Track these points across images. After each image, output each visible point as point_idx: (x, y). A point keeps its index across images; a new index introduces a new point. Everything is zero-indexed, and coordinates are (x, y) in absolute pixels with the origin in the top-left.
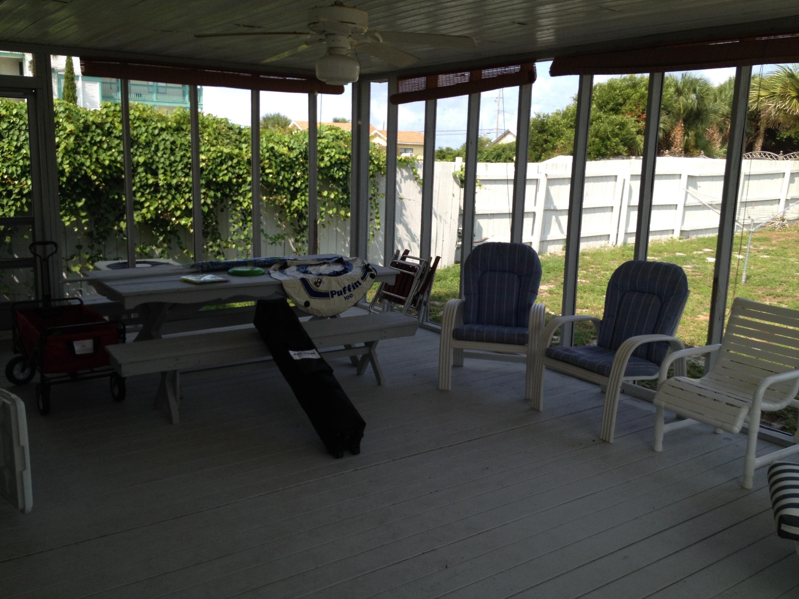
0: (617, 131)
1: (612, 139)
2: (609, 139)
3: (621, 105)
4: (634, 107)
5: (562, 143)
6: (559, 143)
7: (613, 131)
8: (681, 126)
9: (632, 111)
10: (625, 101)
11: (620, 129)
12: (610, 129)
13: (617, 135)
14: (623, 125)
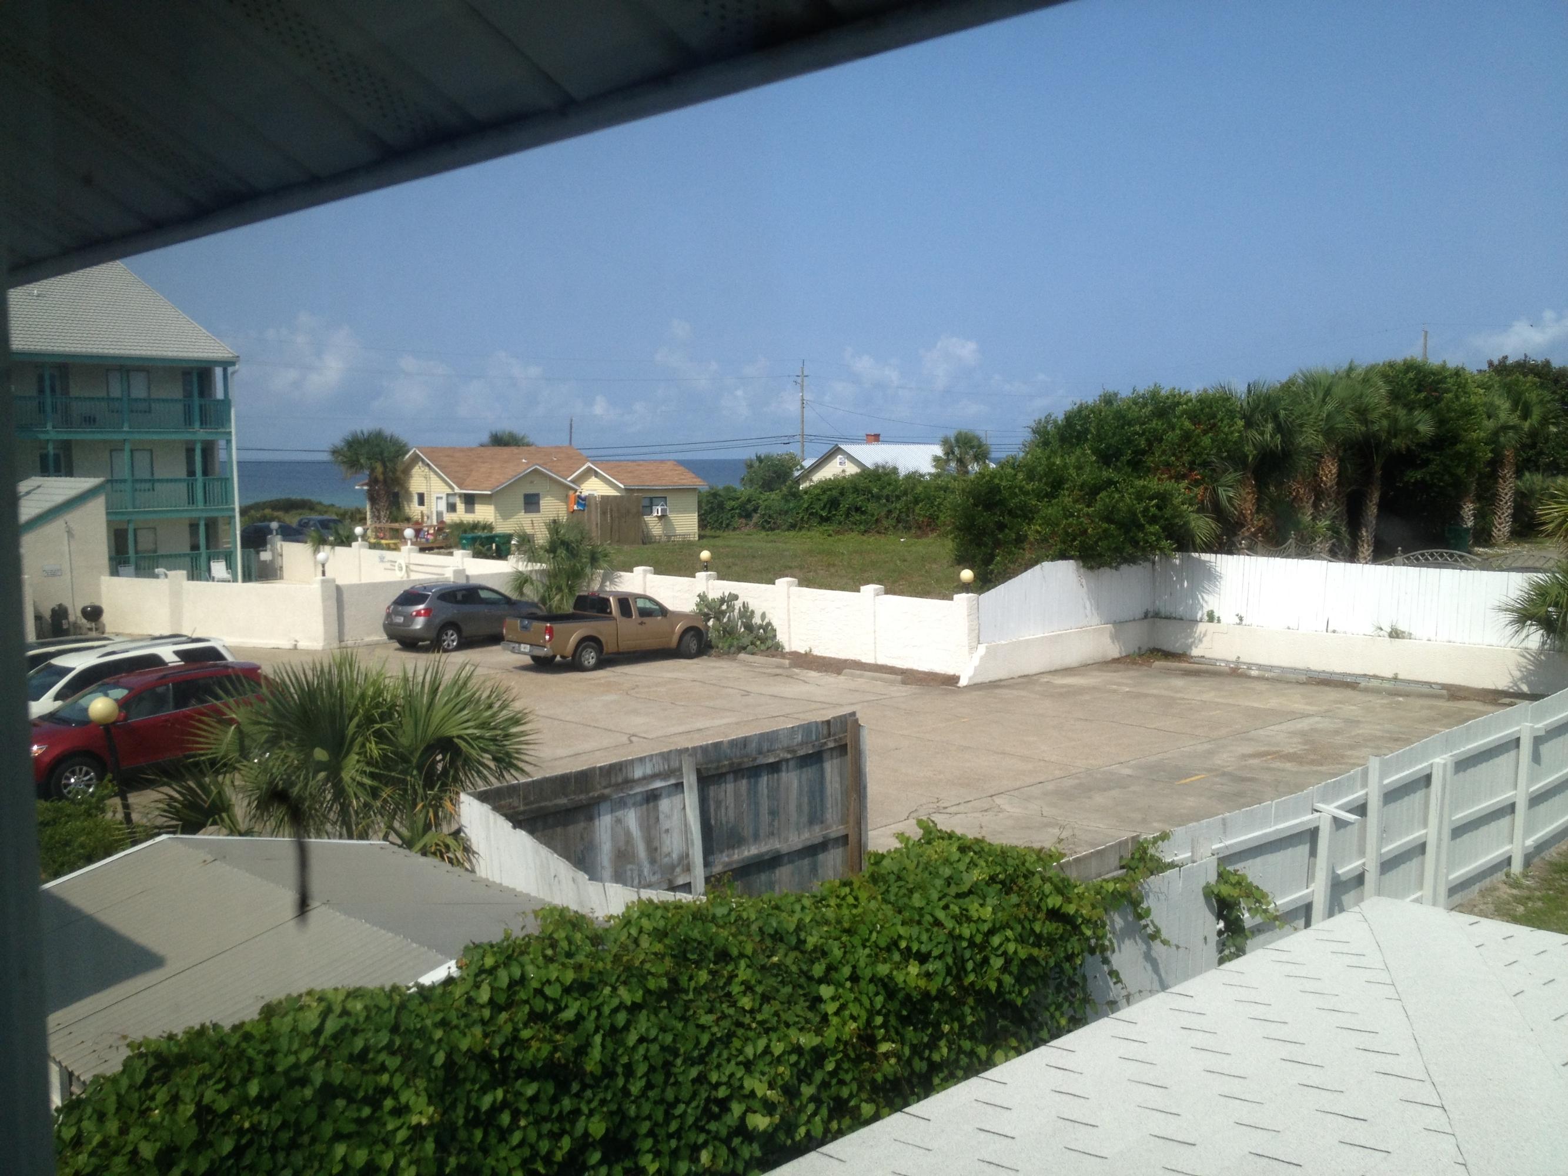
0: (1153, 510)
1: (1147, 526)
2: (1141, 527)
3: (1143, 453)
4: (1173, 458)
5: (1038, 532)
6: (1033, 530)
7: (1146, 510)
8: (1251, 485)
9: (1168, 465)
10: (1150, 444)
11: (1157, 506)
12: (1140, 508)
13: (1153, 520)
14: (1163, 499)
